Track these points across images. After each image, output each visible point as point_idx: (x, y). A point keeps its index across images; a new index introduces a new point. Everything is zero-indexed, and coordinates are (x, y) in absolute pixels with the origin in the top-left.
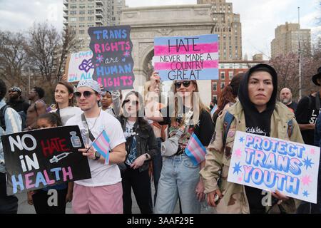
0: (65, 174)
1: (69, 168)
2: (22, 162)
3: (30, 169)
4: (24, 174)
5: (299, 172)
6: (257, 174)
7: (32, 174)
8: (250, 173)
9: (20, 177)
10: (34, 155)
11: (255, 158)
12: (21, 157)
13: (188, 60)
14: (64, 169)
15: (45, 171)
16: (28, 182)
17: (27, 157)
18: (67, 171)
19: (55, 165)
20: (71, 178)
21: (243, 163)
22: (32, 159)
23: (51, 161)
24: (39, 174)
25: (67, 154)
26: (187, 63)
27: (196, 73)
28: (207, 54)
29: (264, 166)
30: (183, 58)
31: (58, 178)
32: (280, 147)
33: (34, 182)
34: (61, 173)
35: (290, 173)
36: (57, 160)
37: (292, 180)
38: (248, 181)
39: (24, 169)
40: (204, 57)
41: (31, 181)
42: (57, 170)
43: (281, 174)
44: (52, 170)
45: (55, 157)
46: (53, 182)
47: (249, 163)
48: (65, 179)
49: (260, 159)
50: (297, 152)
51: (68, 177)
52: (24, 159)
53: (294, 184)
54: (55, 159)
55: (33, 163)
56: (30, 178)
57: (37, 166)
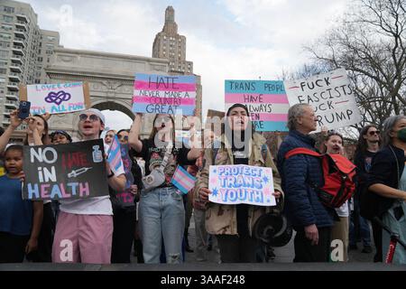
0: (82, 190)
1: (87, 184)
2: (40, 173)
3: (47, 180)
4: (40, 184)
5: (261, 187)
6: (232, 194)
7: (48, 186)
8: (226, 194)
9: (36, 186)
10: (53, 168)
11: (228, 182)
12: (40, 168)
13: (167, 96)
14: (81, 185)
15: (62, 185)
16: (43, 192)
17: (45, 169)
18: (84, 187)
19: (73, 180)
20: (88, 193)
21: (219, 187)
22: (50, 171)
23: (69, 175)
24: (56, 187)
25: (86, 169)
26: (165, 99)
27: (173, 108)
28: (185, 93)
29: (236, 186)
30: (162, 94)
31: (74, 193)
32: (244, 171)
33: (50, 193)
34: (78, 188)
35: (255, 189)
36: (75, 175)
37: (258, 193)
38: (226, 201)
39: (41, 180)
40: (182, 95)
41: (46, 192)
42: (73, 185)
43: (250, 189)
44: (69, 184)
45: (73, 172)
46: (69, 195)
47: (224, 186)
48: (81, 195)
49: (232, 182)
50: (257, 173)
51: (84, 192)
52: (42, 170)
53: (260, 196)
54: (74, 173)
55: (51, 175)
56: (46, 189)
57: (54, 179)
